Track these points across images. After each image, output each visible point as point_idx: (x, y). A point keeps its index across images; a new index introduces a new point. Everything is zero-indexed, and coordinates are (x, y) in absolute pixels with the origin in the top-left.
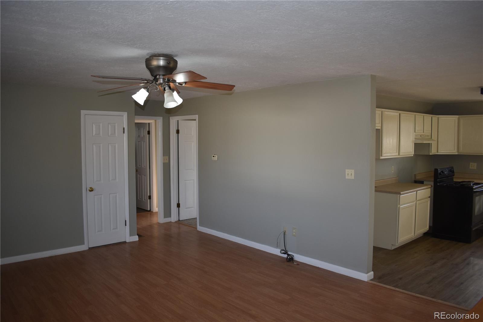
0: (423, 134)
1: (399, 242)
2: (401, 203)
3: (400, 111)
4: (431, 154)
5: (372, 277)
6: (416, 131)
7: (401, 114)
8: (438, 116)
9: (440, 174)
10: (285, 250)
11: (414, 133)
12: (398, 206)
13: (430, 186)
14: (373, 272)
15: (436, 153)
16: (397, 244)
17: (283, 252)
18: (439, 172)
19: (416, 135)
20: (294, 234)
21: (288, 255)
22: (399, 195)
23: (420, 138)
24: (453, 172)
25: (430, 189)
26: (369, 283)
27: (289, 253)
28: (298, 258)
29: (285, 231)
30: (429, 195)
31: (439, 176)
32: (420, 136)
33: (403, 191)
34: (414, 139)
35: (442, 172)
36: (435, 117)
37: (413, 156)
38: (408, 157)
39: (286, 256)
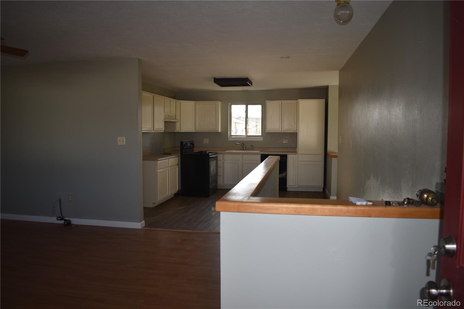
0: (170, 114)
1: (158, 200)
2: (158, 169)
3: (153, 94)
4: (176, 131)
5: (144, 225)
6: (165, 112)
7: (154, 96)
8: (180, 101)
9: (185, 146)
10: (62, 217)
11: (164, 113)
12: (156, 171)
13: (177, 156)
14: (144, 221)
15: (179, 131)
16: (157, 202)
17: (59, 219)
18: (184, 144)
19: (165, 115)
20: (70, 200)
21: (65, 220)
22: (156, 162)
23: (169, 117)
24: (193, 144)
25: (177, 158)
26: (142, 229)
27: (66, 219)
28: (75, 221)
29: (61, 199)
30: (177, 163)
31: (184, 147)
32: (168, 116)
33: (160, 158)
34: (164, 118)
35: (186, 144)
36: (179, 102)
37: (163, 132)
38: (160, 132)
39: (62, 222)
